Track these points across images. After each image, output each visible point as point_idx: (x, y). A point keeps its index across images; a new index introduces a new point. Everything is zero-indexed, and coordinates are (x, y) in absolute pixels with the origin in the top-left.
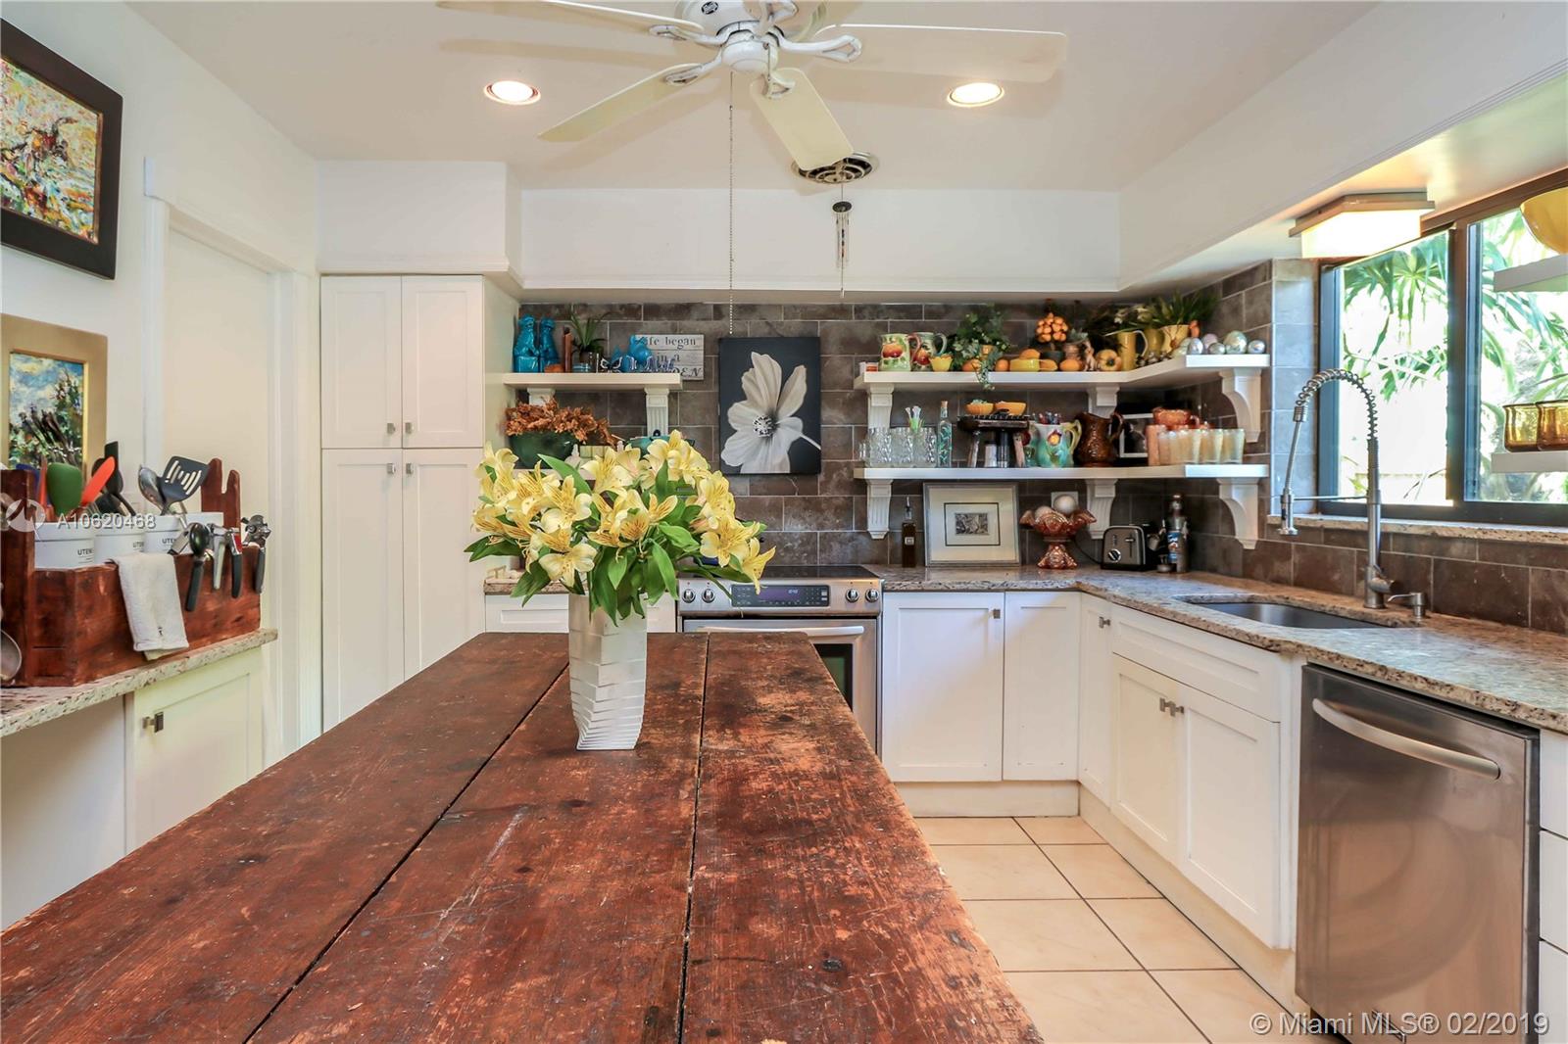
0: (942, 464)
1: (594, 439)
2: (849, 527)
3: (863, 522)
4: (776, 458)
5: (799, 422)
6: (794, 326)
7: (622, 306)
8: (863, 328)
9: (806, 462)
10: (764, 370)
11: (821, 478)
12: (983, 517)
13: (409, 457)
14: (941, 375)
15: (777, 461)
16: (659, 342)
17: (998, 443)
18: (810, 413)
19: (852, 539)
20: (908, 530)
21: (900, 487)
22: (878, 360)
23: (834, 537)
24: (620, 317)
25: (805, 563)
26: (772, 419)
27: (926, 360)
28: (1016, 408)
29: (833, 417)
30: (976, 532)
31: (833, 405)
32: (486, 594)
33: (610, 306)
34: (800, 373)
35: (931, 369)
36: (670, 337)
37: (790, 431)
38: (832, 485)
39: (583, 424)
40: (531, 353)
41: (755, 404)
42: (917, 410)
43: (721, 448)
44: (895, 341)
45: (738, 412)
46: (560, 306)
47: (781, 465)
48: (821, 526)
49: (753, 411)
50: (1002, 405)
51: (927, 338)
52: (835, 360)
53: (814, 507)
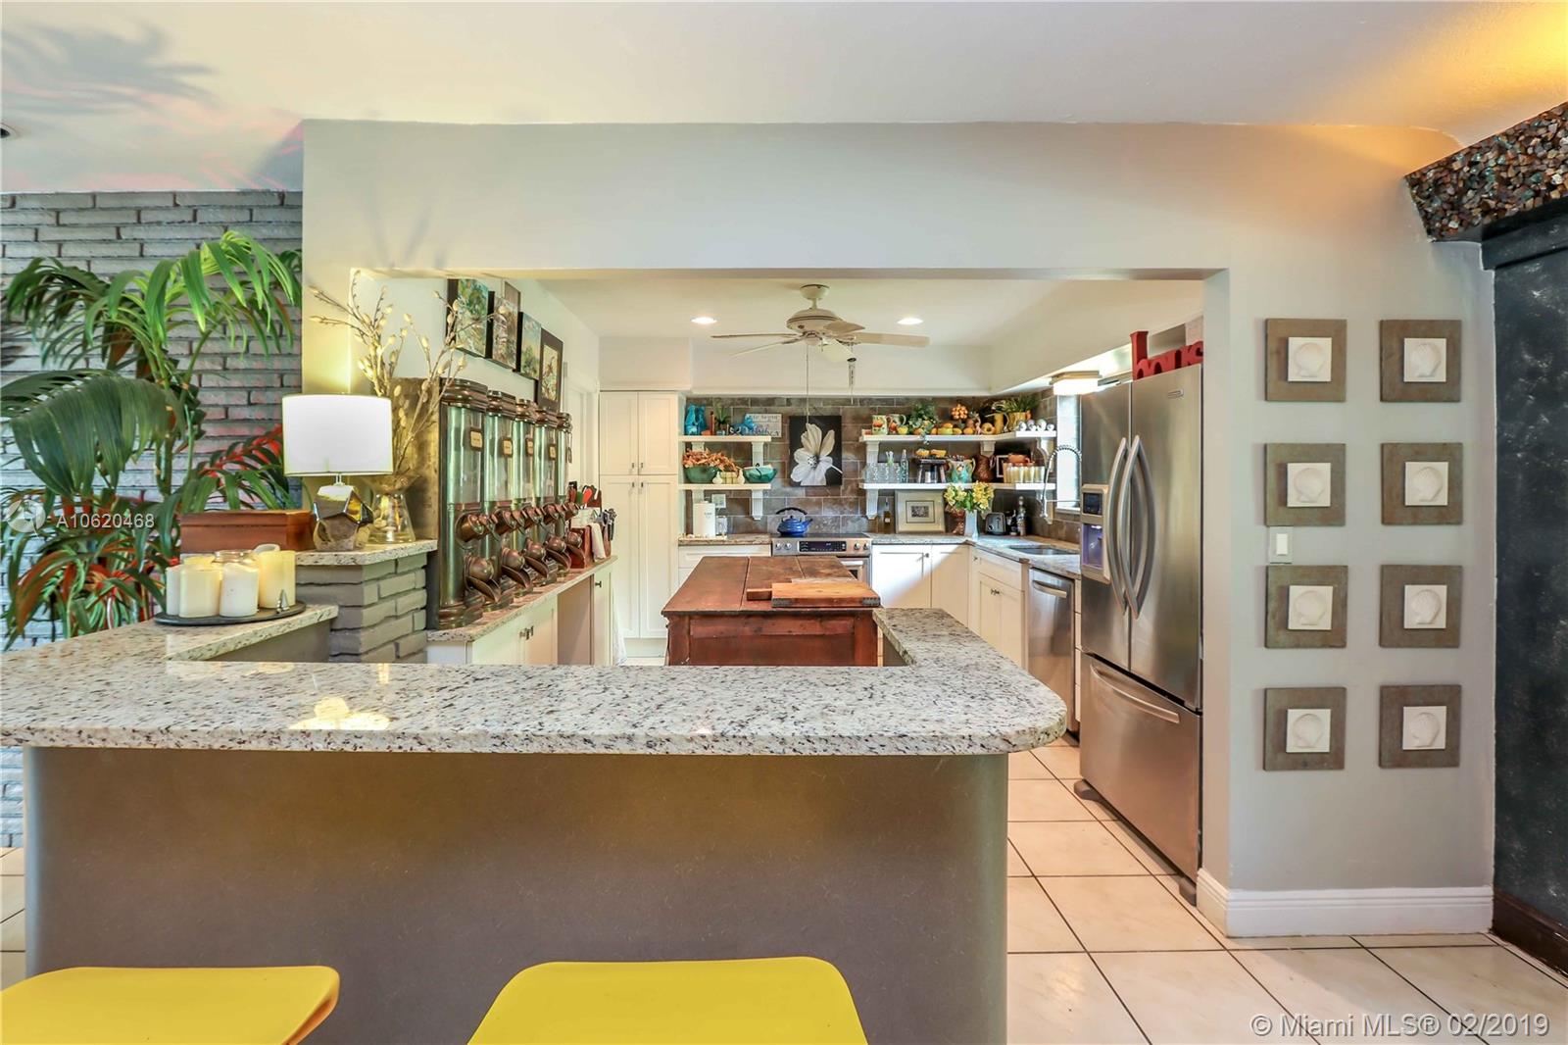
0: (903, 482)
1: (728, 469)
2: (857, 513)
3: (864, 511)
4: (819, 477)
5: (831, 459)
6: (828, 410)
7: (739, 399)
8: (864, 411)
9: (834, 479)
10: (812, 434)
11: (842, 487)
12: (926, 508)
13: (642, 479)
14: (903, 437)
15: (820, 479)
16: (757, 419)
17: (932, 470)
18: (836, 454)
19: (859, 519)
20: (887, 515)
21: (882, 493)
22: (870, 428)
23: (849, 518)
24: (738, 404)
25: (834, 532)
26: (817, 458)
27: (895, 429)
28: (941, 453)
29: (848, 457)
30: (922, 516)
31: (849, 450)
32: (679, 545)
33: (733, 399)
34: (831, 433)
35: (897, 433)
36: (764, 415)
37: (826, 464)
38: (847, 492)
39: (722, 461)
40: (694, 424)
41: (808, 450)
42: (891, 453)
43: (791, 473)
44: (880, 419)
45: (799, 454)
46: (707, 399)
47: (821, 481)
48: (842, 513)
49: (806, 453)
50: (934, 451)
51: (896, 417)
52: (848, 427)
53: (838, 503)
